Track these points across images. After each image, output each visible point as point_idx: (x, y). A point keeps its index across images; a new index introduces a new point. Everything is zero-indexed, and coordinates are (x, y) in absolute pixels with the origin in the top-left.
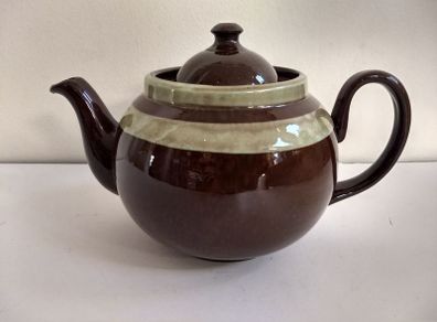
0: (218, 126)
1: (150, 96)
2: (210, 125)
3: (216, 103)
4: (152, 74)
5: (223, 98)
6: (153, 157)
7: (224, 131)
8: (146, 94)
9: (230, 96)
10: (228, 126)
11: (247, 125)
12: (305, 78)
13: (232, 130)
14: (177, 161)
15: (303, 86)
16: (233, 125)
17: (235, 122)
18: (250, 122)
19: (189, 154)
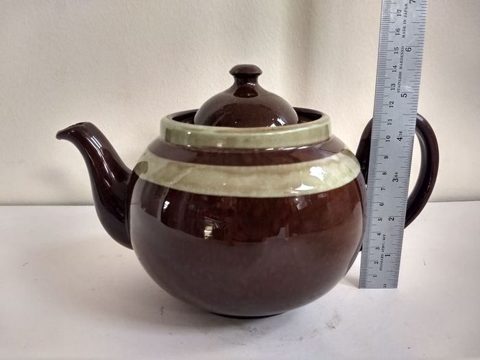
0: (243, 169)
1: (167, 140)
2: (235, 168)
3: (240, 145)
4: (168, 117)
5: (247, 140)
6: (167, 203)
7: (251, 174)
8: (164, 138)
9: (255, 137)
10: (253, 168)
11: (273, 167)
12: (328, 119)
13: (258, 173)
14: (192, 207)
15: (327, 127)
16: (260, 168)
17: (262, 164)
18: (277, 164)
19: (205, 199)
